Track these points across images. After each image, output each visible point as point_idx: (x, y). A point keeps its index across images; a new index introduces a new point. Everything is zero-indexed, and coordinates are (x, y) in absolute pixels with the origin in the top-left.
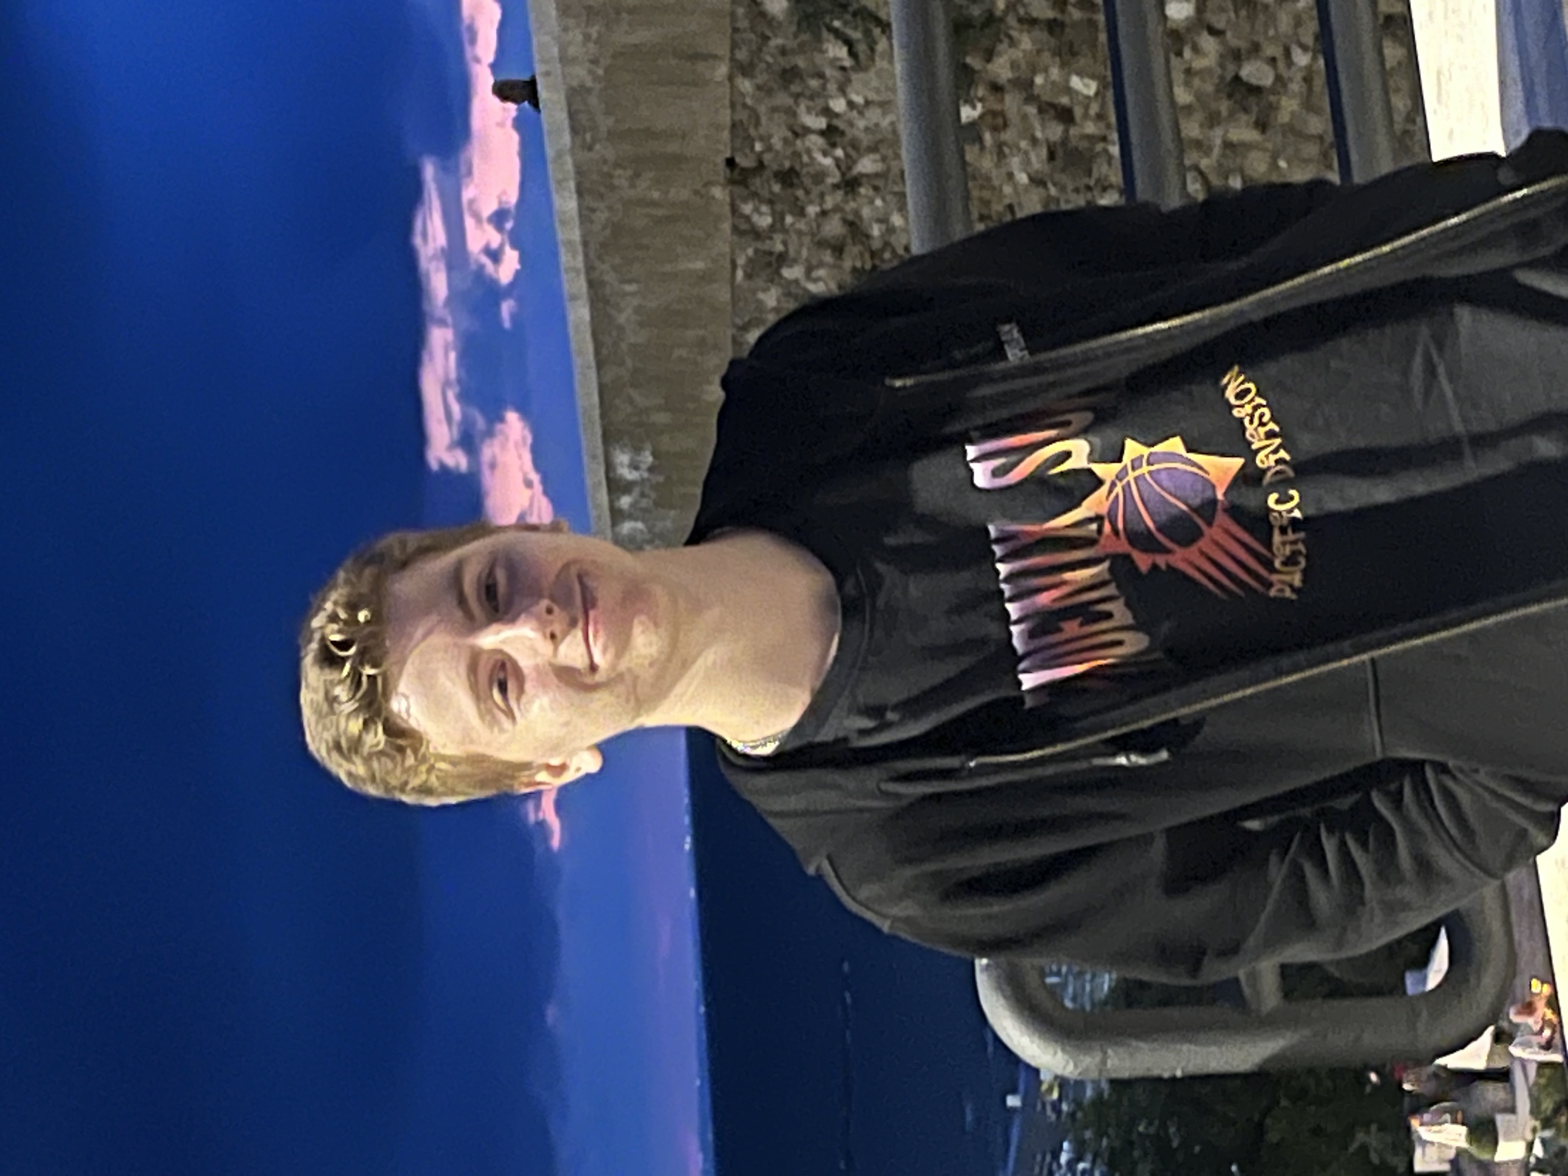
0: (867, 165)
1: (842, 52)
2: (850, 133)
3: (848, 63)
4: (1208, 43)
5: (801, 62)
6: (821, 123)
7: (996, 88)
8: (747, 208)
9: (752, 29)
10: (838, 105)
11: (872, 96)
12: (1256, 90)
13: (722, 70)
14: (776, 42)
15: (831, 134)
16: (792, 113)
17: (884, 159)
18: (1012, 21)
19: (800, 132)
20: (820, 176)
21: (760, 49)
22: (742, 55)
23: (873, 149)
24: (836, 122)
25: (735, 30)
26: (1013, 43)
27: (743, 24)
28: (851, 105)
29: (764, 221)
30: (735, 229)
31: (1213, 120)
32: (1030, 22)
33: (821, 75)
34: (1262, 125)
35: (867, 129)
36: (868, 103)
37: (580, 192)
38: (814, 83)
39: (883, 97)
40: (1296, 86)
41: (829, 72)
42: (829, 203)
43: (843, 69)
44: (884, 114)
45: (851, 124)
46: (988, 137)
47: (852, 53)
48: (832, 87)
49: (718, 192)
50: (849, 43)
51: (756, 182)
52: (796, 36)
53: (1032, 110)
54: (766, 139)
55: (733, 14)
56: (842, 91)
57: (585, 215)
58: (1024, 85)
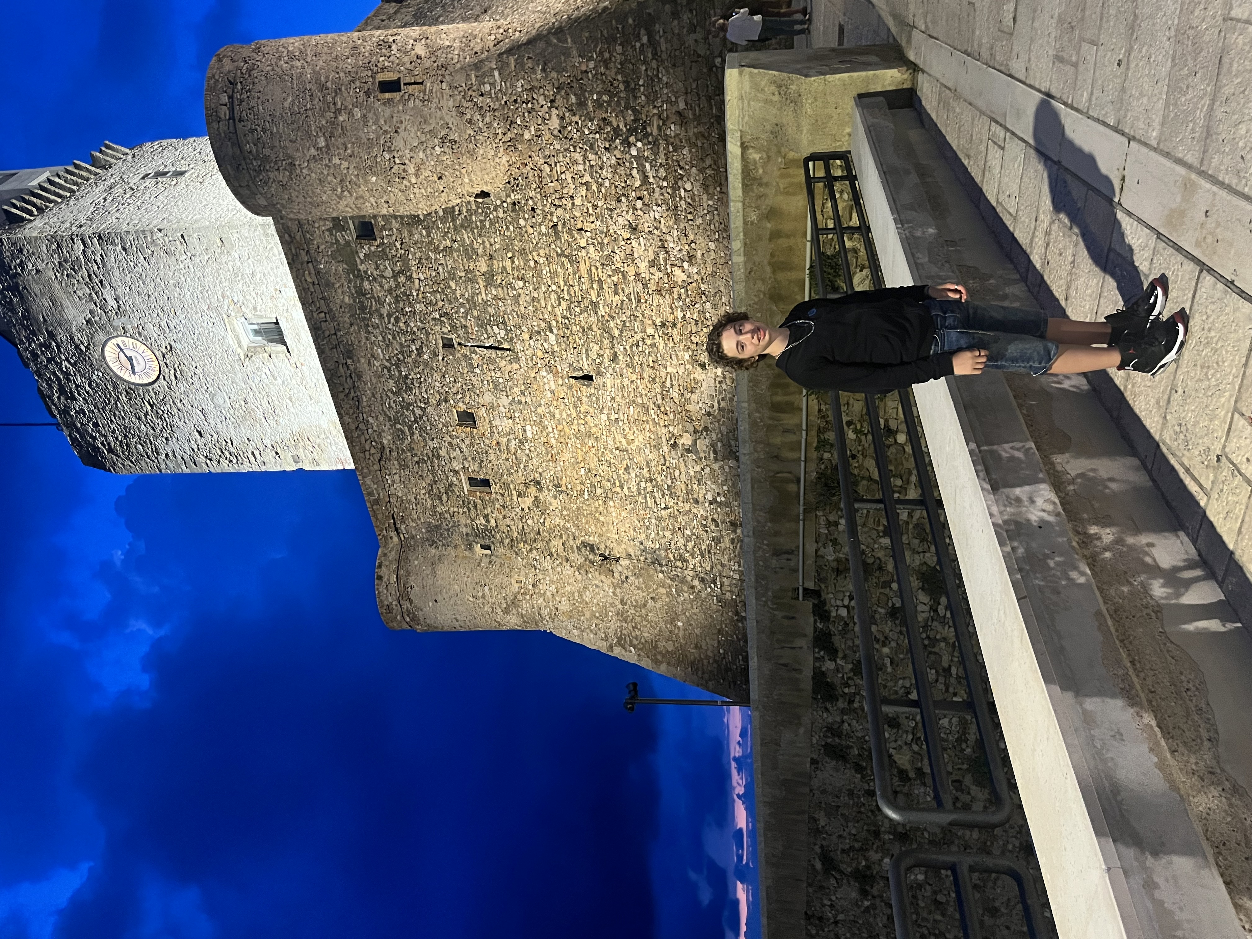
0: (841, 917)
1: (835, 882)
2: (836, 907)
3: (836, 885)
4: (928, 887)
5: (824, 885)
6: (829, 903)
7: (874, 897)
8: (809, 928)
9: (812, 874)
10: (833, 898)
11: (842, 896)
12: (941, 903)
13: (805, 885)
14: (819, 878)
15: (831, 906)
16: (822, 899)
17: (845, 916)
19: (824, 906)
20: (828, 919)
21: (814, 879)
22: (810, 881)
23: (842, 913)
24: (833, 903)
25: (808, 874)
27: (810, 872)
28: (837, 898)
29: (814, 932)
30: (806, 934)
31: (930, 913)
33: (829, 889)
34: (943, 915)
35: (841, 906)
36: (841, 898)
37: (768, 917)
38: (828, 891)
39: (845, 897)
40: (952, 903)
41: (831, 887)
42: (831, 928)
43: (835, 887)
44: (845, 901)
45: (837, 904)
46: (872, 912)
47: (838, 883)
48: (832, 892)
49: (802, 922)
50: (836, 878)
51: (812, 920)
52: (823, 876)
53: (883, 904)
54: (814, 907)
56: (834, 893)
57: (769, 924)
58: (881, 897)
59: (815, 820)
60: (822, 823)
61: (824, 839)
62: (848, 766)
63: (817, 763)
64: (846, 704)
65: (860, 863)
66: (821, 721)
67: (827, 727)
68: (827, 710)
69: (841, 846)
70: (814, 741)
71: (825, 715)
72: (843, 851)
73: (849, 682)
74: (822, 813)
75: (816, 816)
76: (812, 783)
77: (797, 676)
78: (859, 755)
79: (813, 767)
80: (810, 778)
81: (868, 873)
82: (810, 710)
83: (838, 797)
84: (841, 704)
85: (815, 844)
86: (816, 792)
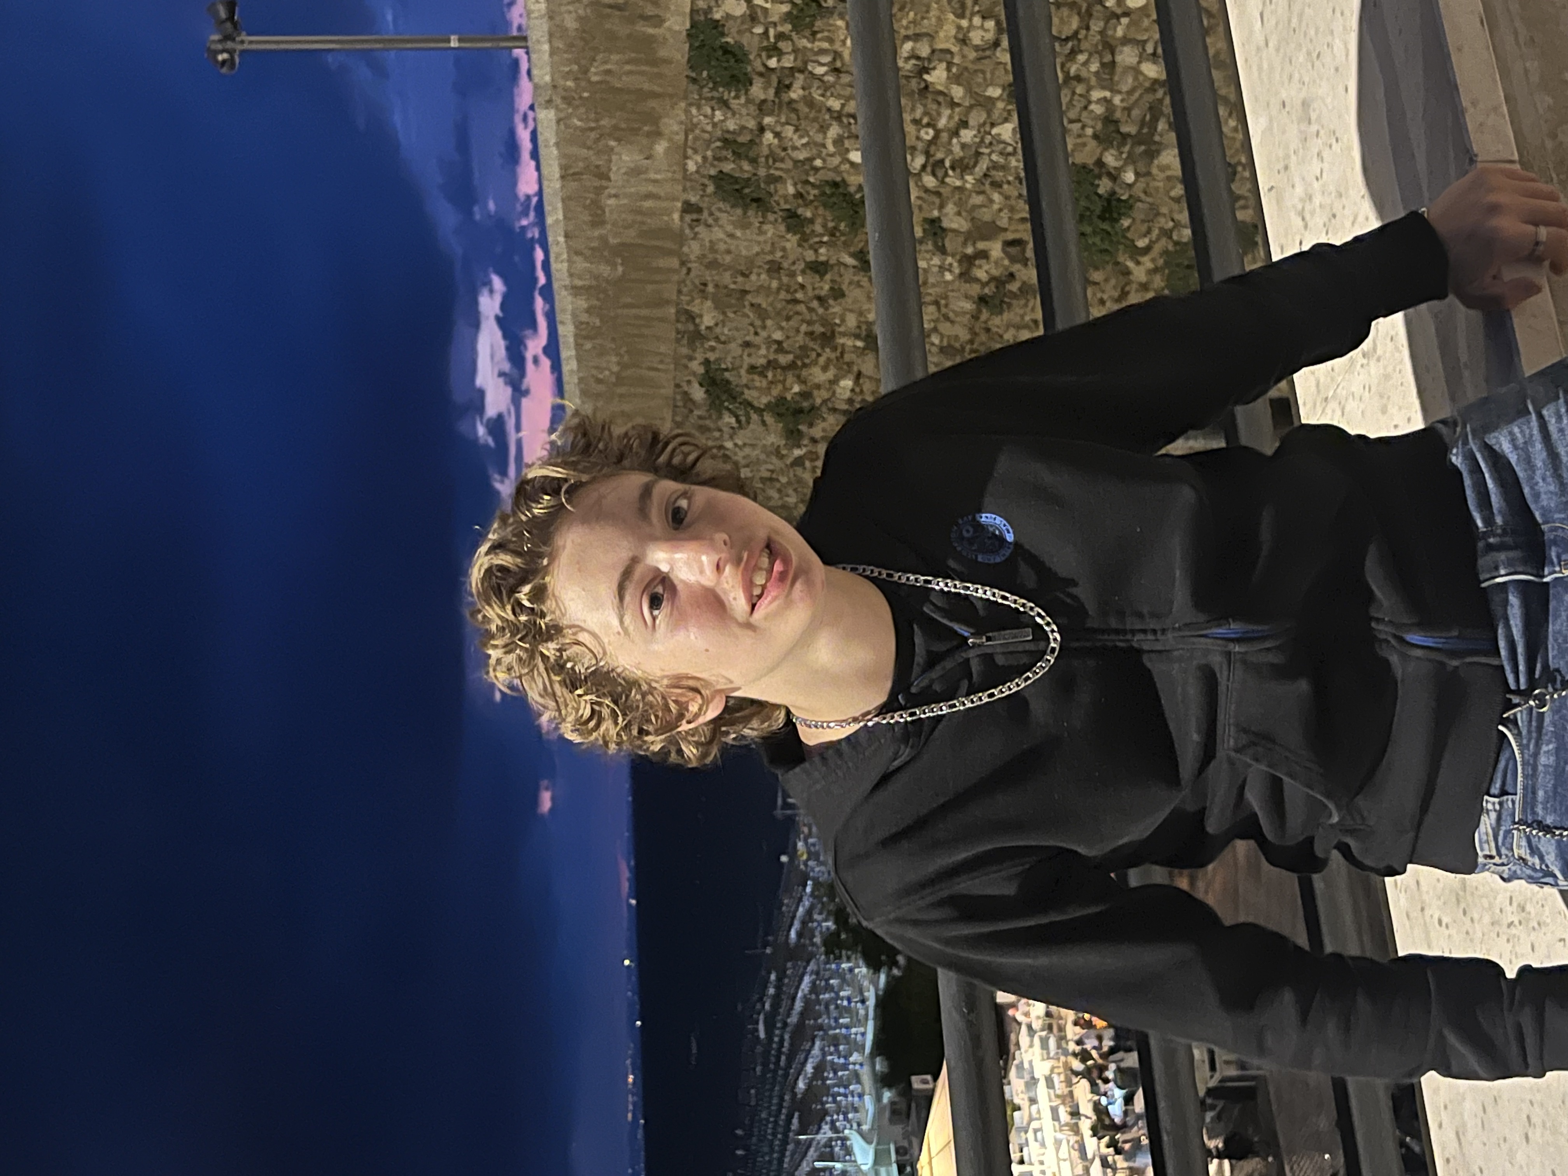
1: (732, 420)
2: (736, 458)
3: (735, 425)
5: (710, 423)
7: (814, 441)
9: (685, 406)
10: (729, 445)
11: (747, 441)
14: (697, 412)
17: (752, 471)
18: (824, 409)
21: (688, 417)
23: (747, 466)
24: (727, 453)
25: (676, 406)
26: (824, 420)
27: (680, 404)
28: (736, 445)
32: (834, 410)
33: (720, 430)
35: (744, 458)
36: (745, 445)
38: (717, 434)
39: (754, 442)
41: (725, 429)
43: (733, 428)
44: (754, 449)
45: (736, 454)
46: (808, 464)
47: (738, 421)
48: (726, 436)
50: (737, 417)
52: (708, 411)
55: (674, 399)
56: (731, 437)
59: (691, 317)
60: (708, 320)
61: (713, 349)
62: (771, 217)
63: (699, 210)
64: (771, 92)
65: (786, 389)
66: (709, 128)
67: (725, 141)
68: (725, 104)
69: (747, 361)
70: (691, 166)
71: (719, 115)
72: (752, 369)
73: (781, 45)
74: (709, 303)
75: (695, 309)
76: (685, 249)
77: (651, 31)
78: (799, 195)
79: (688, 218)
80: (680, 239)
81: (805, 404)
82: (683, 105)
83: (743, 275)
84: (757, 90)
85: (691, 358)
86: (692, 265)
